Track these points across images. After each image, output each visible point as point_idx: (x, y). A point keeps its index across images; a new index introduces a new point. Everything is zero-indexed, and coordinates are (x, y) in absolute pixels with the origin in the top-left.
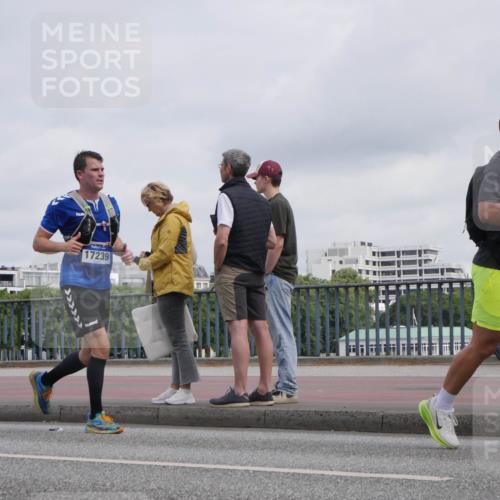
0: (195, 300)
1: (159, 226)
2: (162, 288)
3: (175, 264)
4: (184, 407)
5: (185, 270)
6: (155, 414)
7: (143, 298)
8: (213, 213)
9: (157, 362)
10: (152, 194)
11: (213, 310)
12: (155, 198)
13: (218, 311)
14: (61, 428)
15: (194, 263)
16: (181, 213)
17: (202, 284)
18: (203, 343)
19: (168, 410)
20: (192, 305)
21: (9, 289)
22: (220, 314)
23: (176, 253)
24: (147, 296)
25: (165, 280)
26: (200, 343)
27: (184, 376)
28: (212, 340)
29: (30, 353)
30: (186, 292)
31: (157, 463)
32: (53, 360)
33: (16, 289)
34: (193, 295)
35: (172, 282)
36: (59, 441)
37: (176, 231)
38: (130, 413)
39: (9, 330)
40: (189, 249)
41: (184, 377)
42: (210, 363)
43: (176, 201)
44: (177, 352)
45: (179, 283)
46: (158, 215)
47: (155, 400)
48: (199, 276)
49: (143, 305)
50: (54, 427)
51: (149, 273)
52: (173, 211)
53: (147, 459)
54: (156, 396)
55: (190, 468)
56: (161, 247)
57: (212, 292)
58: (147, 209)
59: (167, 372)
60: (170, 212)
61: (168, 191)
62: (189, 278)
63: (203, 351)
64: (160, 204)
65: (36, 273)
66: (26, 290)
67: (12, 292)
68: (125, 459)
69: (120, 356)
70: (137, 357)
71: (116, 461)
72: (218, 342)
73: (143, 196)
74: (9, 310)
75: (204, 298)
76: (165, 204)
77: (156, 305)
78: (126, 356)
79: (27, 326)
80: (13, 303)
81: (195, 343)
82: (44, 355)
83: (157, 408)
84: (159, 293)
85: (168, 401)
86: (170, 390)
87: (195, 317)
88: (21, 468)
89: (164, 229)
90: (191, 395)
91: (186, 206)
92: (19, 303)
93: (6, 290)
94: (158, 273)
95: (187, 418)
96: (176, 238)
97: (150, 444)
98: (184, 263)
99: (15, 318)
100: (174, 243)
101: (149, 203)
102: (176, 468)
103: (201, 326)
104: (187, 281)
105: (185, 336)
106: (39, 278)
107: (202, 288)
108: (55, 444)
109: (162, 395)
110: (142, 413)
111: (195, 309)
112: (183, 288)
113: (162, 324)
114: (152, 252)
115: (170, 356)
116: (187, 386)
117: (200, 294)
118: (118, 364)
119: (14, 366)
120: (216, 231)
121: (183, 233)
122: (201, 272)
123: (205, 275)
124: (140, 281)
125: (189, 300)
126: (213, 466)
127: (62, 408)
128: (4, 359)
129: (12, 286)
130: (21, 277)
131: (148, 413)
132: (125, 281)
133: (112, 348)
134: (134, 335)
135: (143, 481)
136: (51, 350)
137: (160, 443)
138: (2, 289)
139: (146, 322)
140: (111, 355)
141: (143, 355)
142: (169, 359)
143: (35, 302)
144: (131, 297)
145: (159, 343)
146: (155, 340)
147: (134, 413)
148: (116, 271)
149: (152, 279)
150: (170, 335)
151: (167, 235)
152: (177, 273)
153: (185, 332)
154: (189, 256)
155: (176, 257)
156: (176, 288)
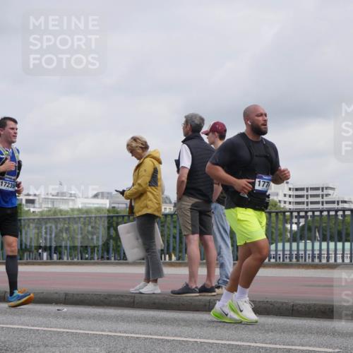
0: (163, 219)
1: (138, 166)
2: (140, 211)
3: (149, 193)
4: (154, 296)
5: (156, 198)
6: (132, 300)
7: (126, 218)
8: (177, 158)
9: (134, 264)
10: (134, 144)
11: (175, 227)
12: (137, 147)
13: (178, 228)
14: (65, 309)
15: (163, 193)
16: (154, 158)
17: (168, 209)
18: (167, 251)
19: (141, 298)
20: (160, 225)
21: (32, 210)
23: (150, 186)
24: (129, 216)
25: (142, 205)
26: (165, 251)
28: (174, 249)
29: (45, 255)
30: (156, 214)
31: (133, 335)
32: (61, 261)
33: (37, 210)
34: (161, 216)
36: (64, 318)
37: (150, 170)
38: (113, 299)
39: (31, 239)
40: (159, 184)
41: (153, 274)
42: (171, 264)
43: (151, 150)
44: (149, 257)
45: (152, 207)
46: (138, 159)
47: (132, 290)
48: (166, 202)
49: (125, 223)
50: (60, 308)
52: (149, 156)
53: (125, 332)
55: (156, 339)
56: (139, 181)
57: (174, 214)
58: (130, 155)
59: (141, 270)
60: (147, 157)
61: (146, 142)
62: (159, 204)
63: (167, 256)
64: (140, 151)
65: (51, 199)
66: (44, 211)
67: (33, 212)
68: (110, 331)
69: (108, 259)
70: (120, 259)
71: (104, 333)
72: (178, 250)
73: (128, 145)
75: (169, 219)
76: (143, 151)
77: (135, 222)
78: (113, 258)
80: (34, 219)
81: (162, 250)
82: (55, 256)
83: (133, 296)
84: (138, 215)
85: (142, 291)
86: (143, 283)
87: (162, 232)
88: (36, 336)
89: (142, 169)
90: (158, 287)
91: (158, 153)
93: (29, 210)
94: (137, 201)
95: (154, 303)
96: (151, 176)
97: (128, 321)
98: (155, 193)
100: (148, 179)
101: (132, 150)
102: (146, 339)
103: (166, 239)
104: (157, 206)
105: (155, 245)
106: (53, 202)
107: (167, 211)
108: (61, 320)
109: (138, 287)
110: (123, 299)
111: (163, 226)
112: (154, 211)
113: (139, 237)
115: (143, 259)
116: (155, 281)
117: (166, 215)
118: (107, 264)
119: (33, 264)
120: (178, 171)
121: (156, 172)
122: (167, 200)
123: (170, 202)
124: (124, 206)
125: (158, 219)
126: (172, 338)
127: (66, 294)
128: (27, 259)
129: (34, 207)
130: (41, 202)
131: (126, 299)
132: (113, 205)
133: (103, 253)
134: (119, 243)
135: (122, 347)
136: (60, 253)
137: (135, 321)
138: (26, 209)
139: (128, 234)
140: (102, 257)
141: (125, 258)
142: (143, 261)
143: (49, 219)
144: (117, 217)
145: (136, 250)
146: (133, 248)
147: (117, 299)
148: (107, 198)
149: (133, 204)
150: (144, 244)
151: (144, 173)
152: (150, 200)
153: (154, 242)
154: (159, 188)
155: (150, 189)
156: (149, 211)
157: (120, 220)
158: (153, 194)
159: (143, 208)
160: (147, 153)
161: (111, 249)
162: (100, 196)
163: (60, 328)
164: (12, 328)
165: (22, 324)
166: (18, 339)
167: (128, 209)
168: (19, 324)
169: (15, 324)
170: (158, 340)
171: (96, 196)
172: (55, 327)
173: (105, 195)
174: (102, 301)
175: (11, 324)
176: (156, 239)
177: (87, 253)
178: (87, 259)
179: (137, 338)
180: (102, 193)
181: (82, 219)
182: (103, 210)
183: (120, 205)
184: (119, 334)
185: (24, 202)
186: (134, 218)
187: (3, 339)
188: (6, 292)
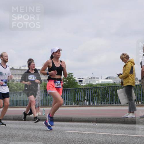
0: (135, 87)
1: (125, 66)
2: (126, 84)
4: (132, 119)
5: (132, 79)
6: (123, 121)
7: (120, 87)
9: (124, 105)
10: (123, 57)
11: (140, 90)
12: (124, 58)
14: (96, 124)
16: (132, 62)
19: (127, 119)
20: (134, 89)
21: (81, 84)
22: (142, 91)
23: (130, 74)
24: (121, 86)
25: (127, 82)
26: (137, 100)
27: (132, 110)
28: (140, 99)
29: (87, 103)
30: (133, 85)
31: (124, 135)
32: (94, 105)
33: (83, 84)
34: (135, 86)
35: (129, 82)
36: (96, 128)
37: (130, 67)
38: (116, 120)
39: (81, 96)
40: (134, 73)
42: (139, 106)
43: (130, 59)
44: (130, 102)
45: (130, 82)
46: (125, 63)
47: (123, 116)
49: (120, 89)
50: (94, 124)
51: (122, 80)
52: (129, 61)
53: (121, 134)
54: (124, 115)
55: (134, 136)
56: (126, 72)
57: (140, 85)
59: (127, 108)
60: (128, 62)
61: (128, 56)
62: (134, 81)
63: (137, 102)
64: (126, 59)
65: (89, 80)
66: (86, 85)
67: (82, 85)
68: (115, 133)
69: (113, 104)
70: (118, 104)
71: (113, 134)
72: (142, 100)
73: (121, 57)
74: (81, 91)
75: (138, 87)
76: (127, 59)
78: (115, 104)
79: (87, 95)
80: (82, 88)
81: (135, 100)
82: (91, 103)
83: (124, 119)
84: (125, 85)
85: (127, 117)
86: (128, 113)
87: (135, 92)
88: (85, 136)
89: (127, 67)
90: (134, 115)
91: (133, 60)
92: (84, 88)
93: (80, 85)
94: (125, 79)
95: (133, 122)
97: (122, 129)
98: (132, 77)
99: (83, 93)
100: (129, 71)
101: (122, 59)
102: (130, 136)
103: (137, 95)
104: (133, 82)
105: (132, 98)
106: (90, 81)
107: (137, 84)
109: (126, 115)
110: (120, 120)
111: (135, 90)
112: (132, 84)
113: (126, 94)
114: (123, 73)
116: (133, 112)
117: (136, 85)
118: (113, 106)
120: (142, 67)
121: (132, 68)
122: (137, 79)
123: (138, 80)
124: (119, 82)
126: (141, 136)
127: (97, 119)
128: (80, 105)
129: (82, 84)
130: (85, 81)
131: (121, 120)
132: (114, 82)
133: (111, 101)
134: (117, 97)
135: (120, 140)
136: (94, 102)
137: (125, 129)
138: (79, 84)
139: (121, 94)
140: (111, 103)
141: (120, 103)
142: (127, 104)
143: (88, 88)
144: (117, 87)
145: (125, 100)
146: (124, 99)
147: (117, 120)
148: (112, 79)
149: (123, 81)
150: (128, 97)
151: (127, 68)
152: (130, 79)
153: (132, 96)
154: (134, 74)
155: (130, 75)
156: (130, 84)
157: (118, 88)
158: (131, 77)
159: (127, 83)
160: (129, 60)
161: (114, 100)
162: (109, 78)
163: (95, 132)
164: (75, 133)
165: (79, 131)
166: (78, 137)
167: (121, 83)
168: (78, 131)
169: (77, 131)
170: (135, 136)
171: (107, 78)
172: (92, 132)
174: (111, 121)
175: (74, 131)
176: (133, 95)
177: (104, 102)
178: (104, 104)
179: (126, 136)
180: (110, 77)
181: (102, 88)
182: (110, 84)
183: (117, 82)
184: (119, 135)
185: (78, 82)
186: (123, 87)
187: (72, 137)
188: (72, 118)
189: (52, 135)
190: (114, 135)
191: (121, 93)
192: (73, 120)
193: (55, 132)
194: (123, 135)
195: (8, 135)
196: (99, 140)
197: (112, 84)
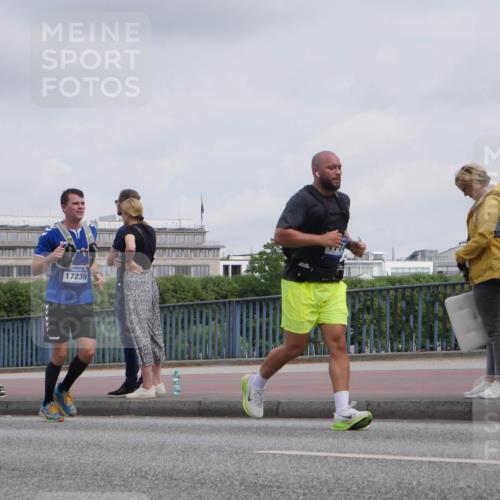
2: (480, 276)
3: (494, 249)
6: (467, 409)
7: (458, 287)
9: (470, 355)
10: (467, 177)
23: (495, 236)
24: (463, 285)
25: (484, 267)
31: (468, 461)
32: (361, 354)
35: (492, 269)
36: (365, 438)
38: (440, 408)
44: (493, 343)
45: (498, 269)
47: (468, 394)
53: (456, 456)
59: (482, 364)
60: (489, 194)
61: (485, 173)
65: (346, 263)
68: (434, 456)
69: (432, 349)
70: (450, 349)
78: (439, 348)
82: (352, 348)
83: (469, 402)
84: (477, 282)
86: (483, 382)
88: (323, 466)
96: (496, 222)
97: (461, 440)
100: (493, 226)
102: (488, 465)
109: (475, 389)
110: (454, 408)
113: (477, 314)
115: (485, 347)
124: (456, 269)
127: (369, 403)
131: (459, 408)
132: (440, 269)
133: (424, 341)
134: (447, 325)
136: (360, 344)
139: (460, 312)
140: (423, 347)
141: (456, 347)
142: (484, 350)
144: (445, 286)
145: (473, 334)
146: (469, 331)
147: (445, 407)
148: (430, 260)
150: (486, 324)
151: (487, 218)
152: (497, 259)
155: (495, 242)
156: (496, 276)
157: (449, 291)
159: (486, 271)
160: (487, 190)
161: (436, 335)
162: (419, 257)
163: (359, 453)
164: (288, 455)
165: (303, 449)
166: (297, 471)
168: (297, 450)
169: (292, 449)
171: (413, 257)
172: (351, 452)
173: (427, 255)
174: (422, 412)
177: (400, 342)
178: (399, 351)
180: (423, 252)
181: (392, 292)
182: (424, 278)
183: (450, 269)
186: (470, 287)
187: (274, 471)
188: (279, 403)
189: (202, 467)
190: (430, 462)
191: (460, 309)
192: (283, 411)
193: (213, 456)
194: (463, 461)
195: (43, 469)
196: (376, 479)
197: (433, 278)
